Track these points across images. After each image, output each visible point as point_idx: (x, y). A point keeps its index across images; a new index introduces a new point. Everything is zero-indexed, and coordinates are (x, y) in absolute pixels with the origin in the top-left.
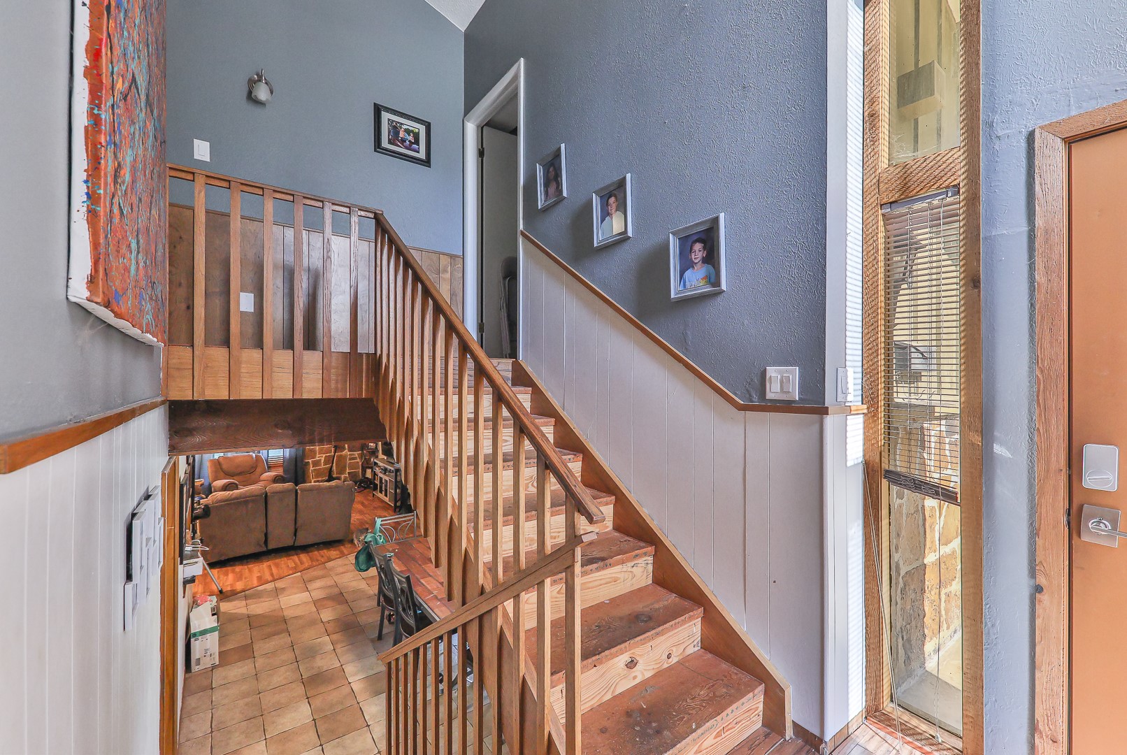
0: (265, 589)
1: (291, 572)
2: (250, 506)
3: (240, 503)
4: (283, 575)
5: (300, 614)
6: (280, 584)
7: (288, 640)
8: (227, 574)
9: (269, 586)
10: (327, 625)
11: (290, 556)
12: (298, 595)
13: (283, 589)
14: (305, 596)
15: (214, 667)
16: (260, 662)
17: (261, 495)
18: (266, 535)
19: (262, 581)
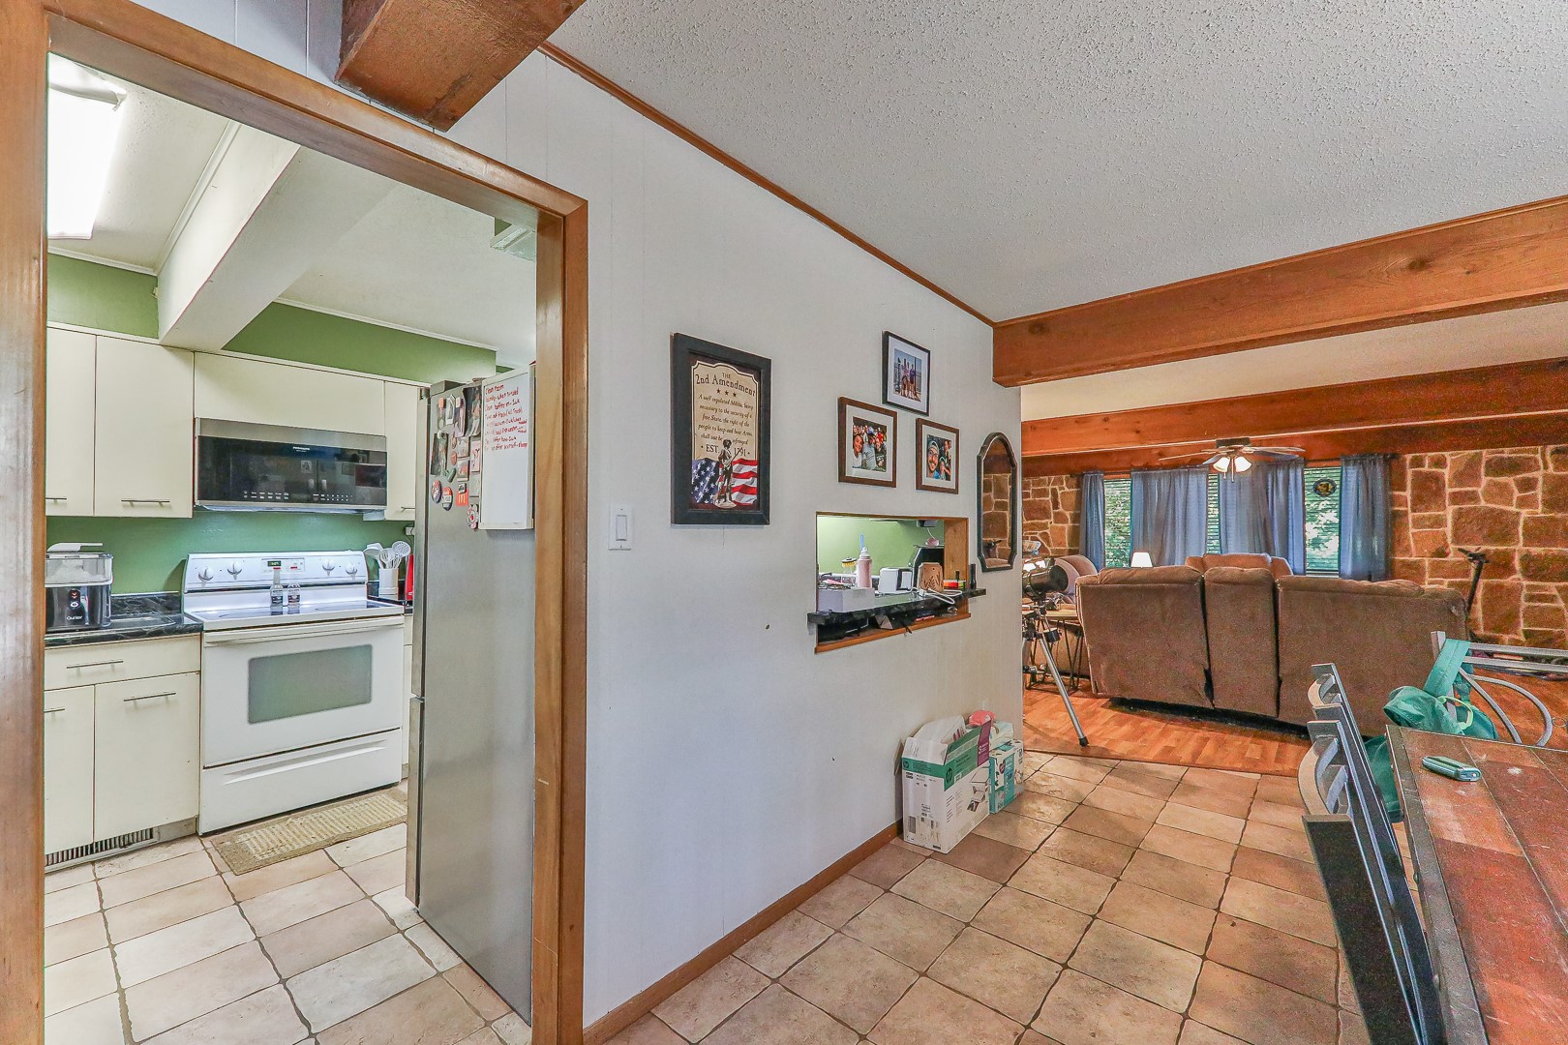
0: (1158, 772)
1: (1239, 766)
2: (1168, 601)
3: (1148, 591)
4: (1217, 763)
5: (1180, 857)
6: (1195, 777)
7: (1099, 896)
8: (1121, 724)
9: (1173, 772)
10: (1224, 926)
11: (1263, 737)
12: (1210, 815)
13: (1193, 789)
14: (1229, 826)
15: (936, 855)
16: (1006, 901)
17: (1191, 582)
18: (1208, 674)
19: (1167, 757)
